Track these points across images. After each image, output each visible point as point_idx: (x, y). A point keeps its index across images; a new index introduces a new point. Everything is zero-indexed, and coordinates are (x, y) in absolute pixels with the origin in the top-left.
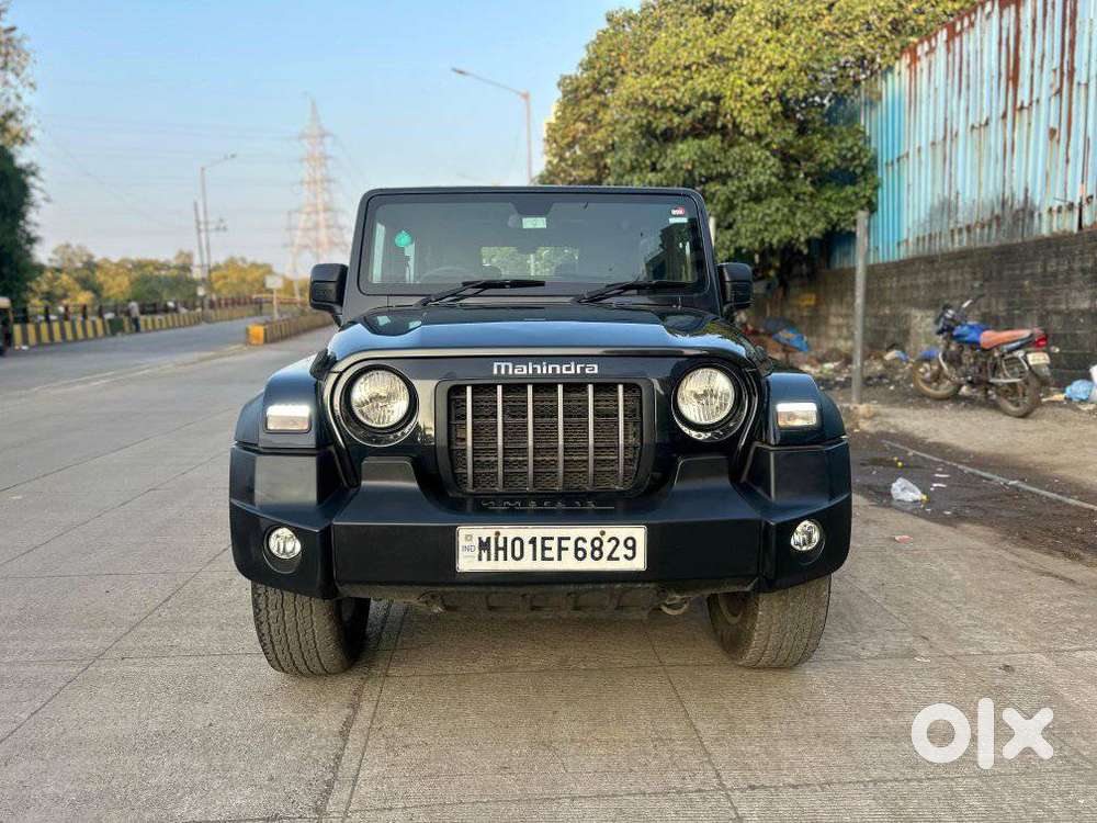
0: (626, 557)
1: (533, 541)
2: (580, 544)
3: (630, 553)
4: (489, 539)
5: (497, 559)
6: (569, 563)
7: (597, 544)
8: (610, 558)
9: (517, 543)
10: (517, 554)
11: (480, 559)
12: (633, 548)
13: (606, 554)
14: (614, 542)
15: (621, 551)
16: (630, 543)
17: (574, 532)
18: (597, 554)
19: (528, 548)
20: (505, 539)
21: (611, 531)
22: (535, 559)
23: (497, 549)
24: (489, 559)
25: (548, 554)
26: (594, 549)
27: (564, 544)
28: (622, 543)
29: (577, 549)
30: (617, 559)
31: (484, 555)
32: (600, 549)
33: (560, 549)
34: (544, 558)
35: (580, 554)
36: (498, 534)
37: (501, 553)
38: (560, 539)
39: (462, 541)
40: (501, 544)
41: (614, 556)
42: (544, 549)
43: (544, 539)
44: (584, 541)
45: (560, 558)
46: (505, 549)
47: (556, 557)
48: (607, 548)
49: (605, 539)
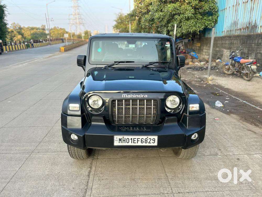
0: (153, 142)
1: (131, 139)
2: (142, 140)
3: (154, 142)
4: (121, 138)
5: (123, 143)
6: (140, 144)
7: (146, 140)
8: (149, 143)
9: (128, 139)
10: (128, 142)
11: (119, 143)
12: (155, 141)
13: (148, 142)
14: (150, 139)
15: (152, 141)
16: (154, 140)
17: (141, 137)
18: (146, 142)
19: (130, 141)
20: (125, 138)
21: (150, 137)
22: (132, 143)
23: (123, 140)
24: (121, 143)
25: (135, 142)
26: (145, 141)
27: (139, 140)
28: (152, 140)
29: (141, 141)
30: (151, 143)
31: (120, 142)
32: (147, 141)
33: (138, 141)
34: (134, 143)
35: (142, 142)
36: (123, 137)
37: (124, 142)
38: (138, 139)
39: (115, 139)
40: (124, 140)
41: (150, 142)
42: (134, 141)
43: (134, 139)
44: (143, 139)
45: (137, 143)
46: (125, 141)
47: (137, 142)
48: (148, 141)
49: (148, 139)
